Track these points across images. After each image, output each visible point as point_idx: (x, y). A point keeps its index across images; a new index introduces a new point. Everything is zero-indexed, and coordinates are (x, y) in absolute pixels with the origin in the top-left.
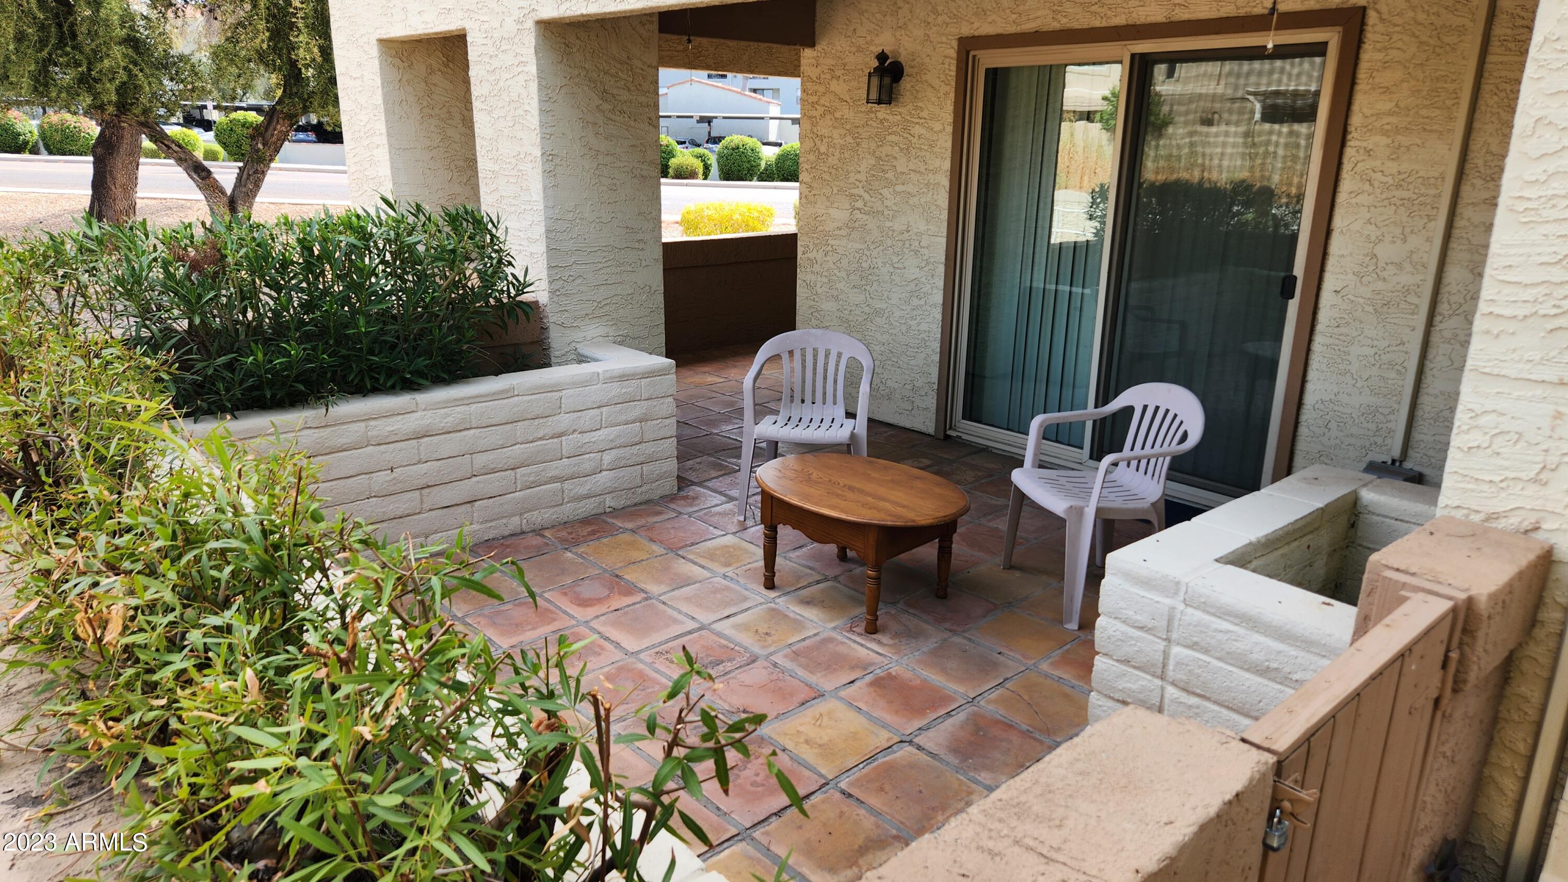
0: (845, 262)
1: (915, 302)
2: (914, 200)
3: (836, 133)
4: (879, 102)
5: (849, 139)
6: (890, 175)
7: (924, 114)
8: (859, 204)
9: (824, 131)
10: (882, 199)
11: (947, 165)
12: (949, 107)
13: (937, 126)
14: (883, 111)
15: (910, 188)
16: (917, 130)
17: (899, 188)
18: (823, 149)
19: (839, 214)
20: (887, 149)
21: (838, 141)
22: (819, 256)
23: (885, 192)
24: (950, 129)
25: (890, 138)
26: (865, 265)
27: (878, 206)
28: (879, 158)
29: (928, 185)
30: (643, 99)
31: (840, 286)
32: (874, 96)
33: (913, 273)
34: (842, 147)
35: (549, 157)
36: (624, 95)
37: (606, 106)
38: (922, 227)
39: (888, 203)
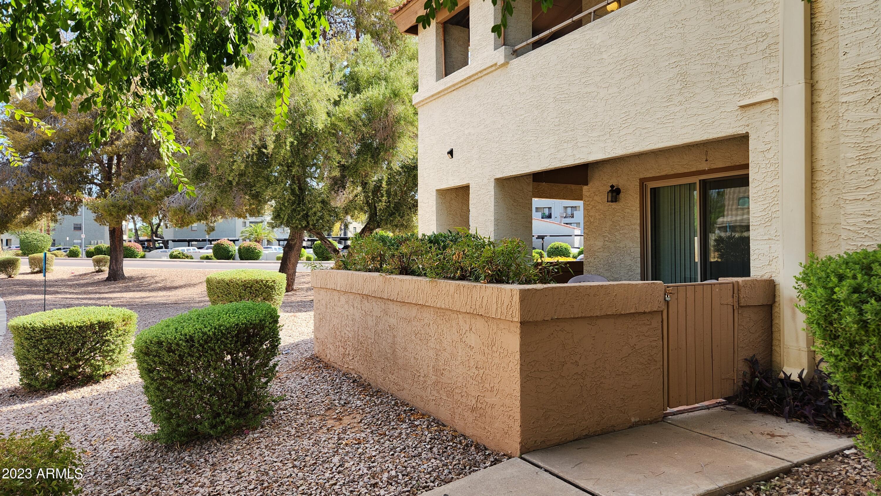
0: (602, 261)
1: (630, 273)
2: (627, 236)
3: (597, 214)
4: (612, 202)
5: (602, 216)
6: (618, 227)
7: (629, 205)
8: (607, 239)
9: (592, 214)
10: (615, 236)
11: (639, 222)
12: (638, 201)
13: (634, 209)
14: (614, 205)
15: (625, 231)
16: (627, 210)
17: (621, 232)
18: (592, 220)
19: (599, 243)
20: (616, 218)
21: (598, 217)
22: (592, 260)
23: (616, 233)
24: (639, 209)
25: (618, 214)
26: (610, 261)
27: (614, 239)
28: (613, 222)
29: (632, 229)
30: (527, 202)
31: (601, 270)
32: (610, 199)
33: (629, 262)
34: (599, 219)
35: (496, 220)
36: (521, 200)
37: (515, 204)
38: (631, 245)
39: (617, 237)
